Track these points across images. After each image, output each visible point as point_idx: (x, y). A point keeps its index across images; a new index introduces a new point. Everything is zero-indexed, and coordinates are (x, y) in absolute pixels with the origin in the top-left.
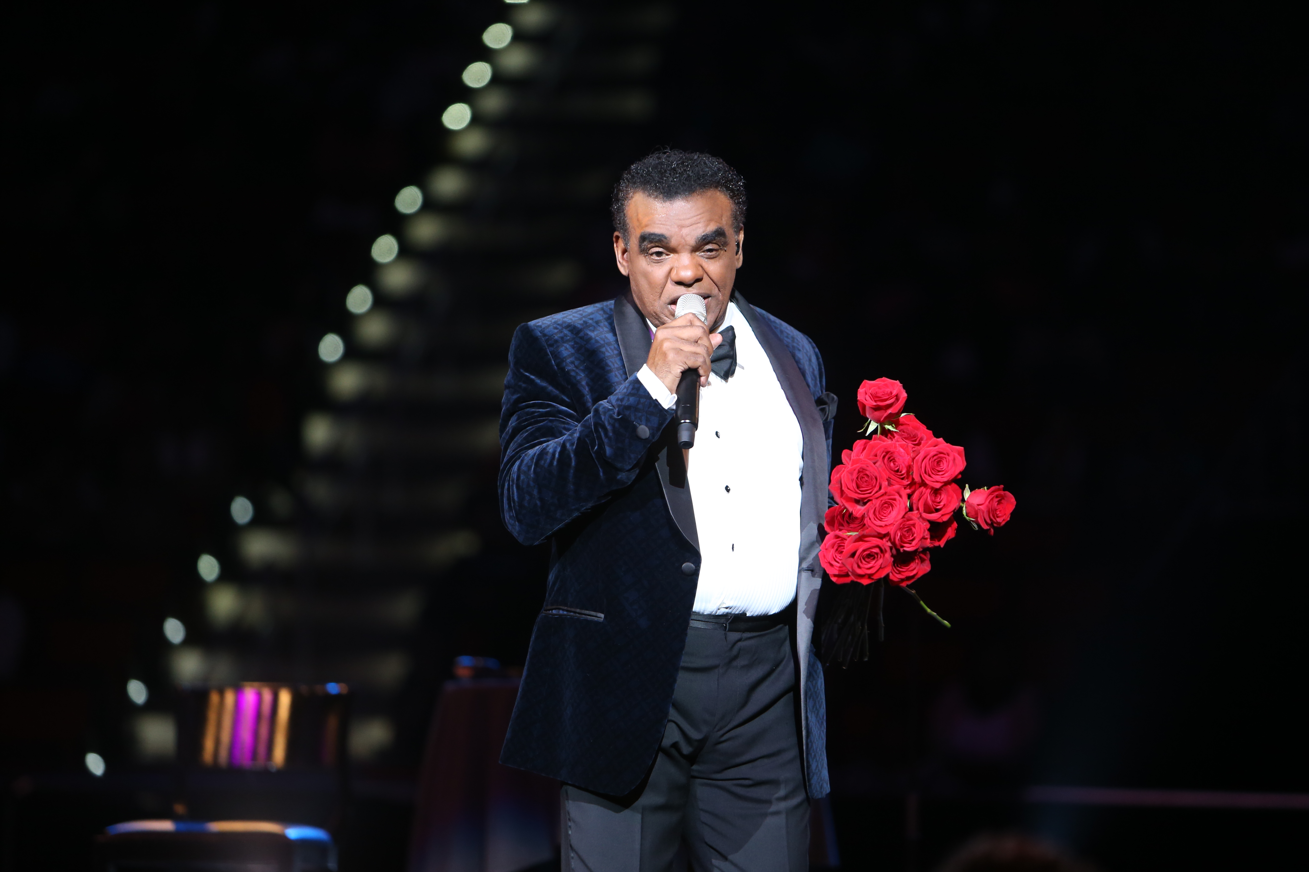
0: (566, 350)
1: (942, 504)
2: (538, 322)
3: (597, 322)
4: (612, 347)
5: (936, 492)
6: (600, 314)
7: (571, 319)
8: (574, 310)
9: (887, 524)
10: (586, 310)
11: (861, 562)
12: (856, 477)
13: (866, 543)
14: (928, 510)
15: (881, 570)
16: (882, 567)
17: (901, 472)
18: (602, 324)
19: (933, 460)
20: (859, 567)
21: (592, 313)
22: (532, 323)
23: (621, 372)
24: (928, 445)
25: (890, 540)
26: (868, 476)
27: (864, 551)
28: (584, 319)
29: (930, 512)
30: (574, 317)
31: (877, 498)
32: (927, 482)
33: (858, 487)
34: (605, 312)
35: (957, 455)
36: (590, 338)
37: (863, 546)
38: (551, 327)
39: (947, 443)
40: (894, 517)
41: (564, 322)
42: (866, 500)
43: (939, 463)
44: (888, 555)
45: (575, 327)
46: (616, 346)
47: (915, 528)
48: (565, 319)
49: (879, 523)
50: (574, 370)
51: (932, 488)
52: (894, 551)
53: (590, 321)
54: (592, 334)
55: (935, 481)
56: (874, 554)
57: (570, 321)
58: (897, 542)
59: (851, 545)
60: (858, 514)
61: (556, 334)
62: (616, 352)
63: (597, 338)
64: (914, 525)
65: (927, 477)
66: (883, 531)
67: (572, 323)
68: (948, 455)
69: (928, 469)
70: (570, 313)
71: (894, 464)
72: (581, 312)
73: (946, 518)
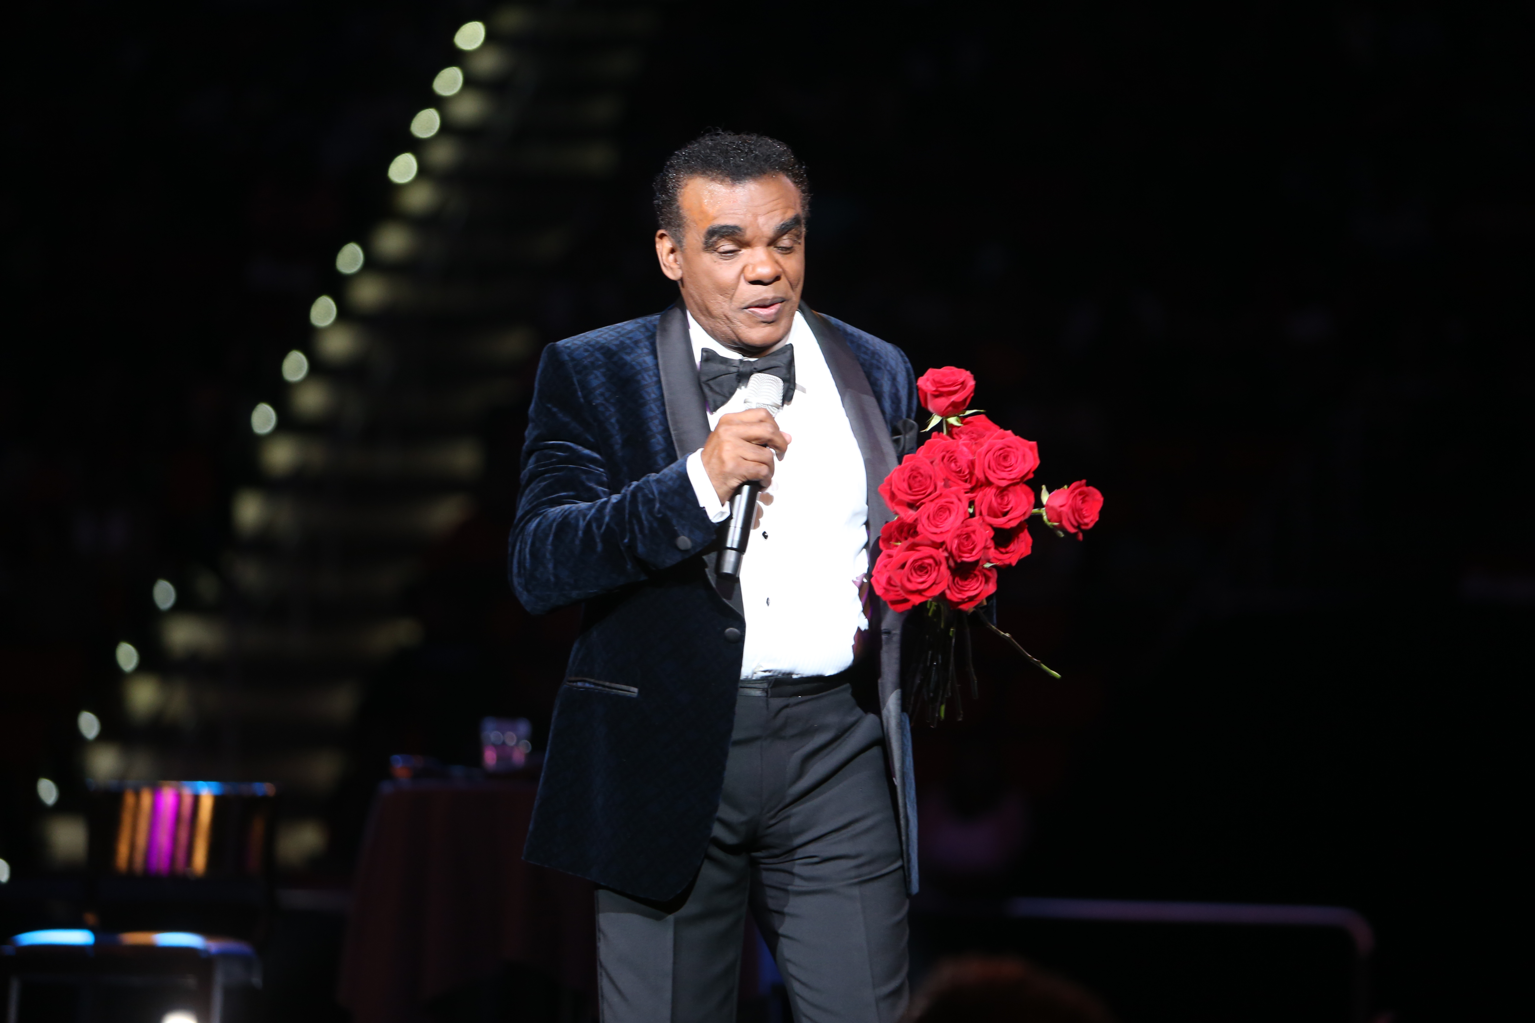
0: (597, 379)
1: (1010, 506)
2: (567, 343)
3: (636, 343)
4: (651, 373)
5: (1002, 492)
6: (641, 332)
7: (606, 339)
8: (612, 327)
9: (944, 531)
10: (626, 327)
11: (912, 574)
12: (908, 475)
13: (918, 553)
14: (994, 514)
15: (934, 586)
16: (937, 582)
17: (964, 473)
18: (641, 345)
19: (999, 454)
20: (909, 580)
21: (631, 331)
22: (561, 343)
23: (659, 403)
24: (993, 437)
25: (946, 550)
26: (922, 475)
27: (915, 561)
28: (621, 339)
29: (996, 516)
30: (611, 335)
31: (932, 501)
32: (991, 479)
33: (910, 488)
34: (647, 329)
35: (1027, 450)
36: (625, 363)
37: (914, 556)
38: (582, 349)
39: (1016, 435)
40: (952, 523)
41: (598, 342)
42: (918, 504)
43: (1005, 458)
44: (944, 568)
45: (609, 349)
46: (656, 371)
47: (976, 535)
48: (599, 339)
49: (934, 530)
50: (602, 404)
51: (998, 487)
52: (952, 563)
53: (628, 342)
54: (628, 358)
55: (1001, 478)
56: (926, 566)
57: (604, 342)
58: (954, 550)
59: (901, 554)
60: (909, 519)
61: (585, 358)
62: (655, 379)
63: (633, 363)
64: (974, 532)
65: (991, 472)
66: (938, 539)
67: (606, 344)
68: (1017, 449)
69: (993, 464)
70: (606, 331)
71: (956, 465)
72: (619, 330)
73: (1014, 524)
